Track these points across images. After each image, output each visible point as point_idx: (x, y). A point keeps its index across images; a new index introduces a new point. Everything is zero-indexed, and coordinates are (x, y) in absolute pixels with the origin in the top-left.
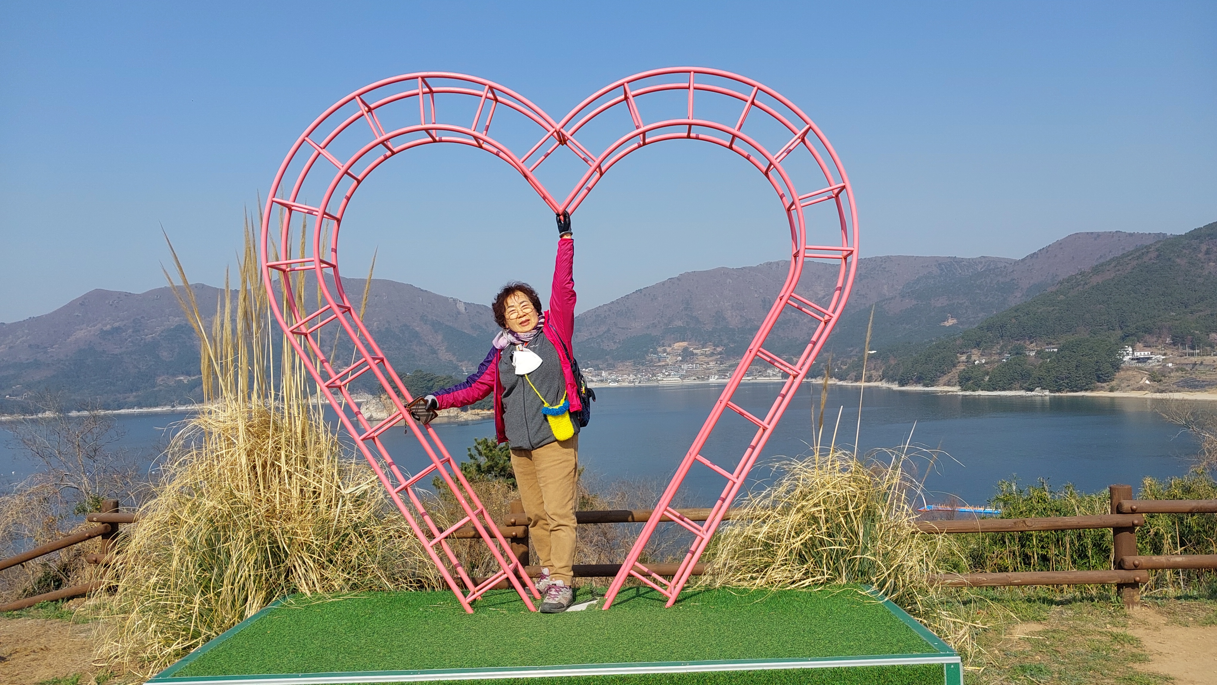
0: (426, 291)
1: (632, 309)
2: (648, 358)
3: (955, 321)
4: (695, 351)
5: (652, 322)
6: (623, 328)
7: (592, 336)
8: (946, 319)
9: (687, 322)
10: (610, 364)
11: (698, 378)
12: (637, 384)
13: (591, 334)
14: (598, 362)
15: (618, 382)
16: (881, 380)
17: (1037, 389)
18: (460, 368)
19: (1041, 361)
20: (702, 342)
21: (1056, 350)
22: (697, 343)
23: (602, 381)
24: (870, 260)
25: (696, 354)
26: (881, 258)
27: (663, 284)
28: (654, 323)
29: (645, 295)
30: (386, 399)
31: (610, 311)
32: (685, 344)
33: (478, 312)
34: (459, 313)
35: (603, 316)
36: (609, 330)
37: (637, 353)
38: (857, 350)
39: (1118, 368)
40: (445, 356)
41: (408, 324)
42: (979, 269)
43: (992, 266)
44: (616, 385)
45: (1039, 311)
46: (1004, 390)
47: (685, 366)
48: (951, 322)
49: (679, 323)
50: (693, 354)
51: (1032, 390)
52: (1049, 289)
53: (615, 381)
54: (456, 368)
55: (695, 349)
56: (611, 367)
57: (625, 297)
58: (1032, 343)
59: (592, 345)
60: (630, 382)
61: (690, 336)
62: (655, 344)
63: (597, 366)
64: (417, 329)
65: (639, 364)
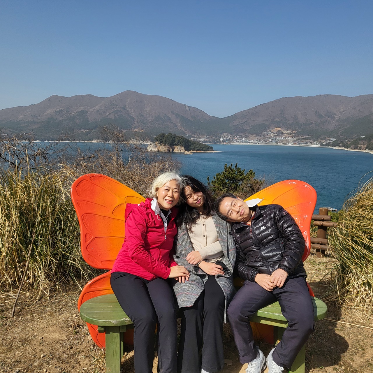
0: (174, 101)
1: (258, 112)
2: (263, 134)
4: (283, 132)
5: (266, 118)
6: (253, 120)
7: (239, 123)
9: (281, 119)
10: (247, 135)
11: (284, 143)
12: (257, 144)
13: (239, 122)
14: (241, 134)
15: (249, 143)
16: (365, 149)
18: (186, 133)
20: (287, 128)
22: (285, 129)
23: (242, 142)
24: (367, 95)
25: (284, 133)
27: (272, 102)
28: (266, 119)
29: (264, 107)
30: (157, 144)
31: (248, 112)
32: (279, 129)
33: (194, 111)
34: (187, 111)
35: (245, 115)
36: (247, 121)
37: (258, 131)
38: (356, 135)
40: (180, 128)
41: (166, 114)
44: (248, 144)
47: (278, 138)
49: (277, 119)
50: (282, 133)
53: (247, 142)
54: (184, 133)
55: (283, 131)
56: (246, 137)
59: (240, 127)
60: (254, 143)
61: (282, 125)
62: (266, 128)
63: (241, 136)
64: (170, 116)
65: (259, 136)
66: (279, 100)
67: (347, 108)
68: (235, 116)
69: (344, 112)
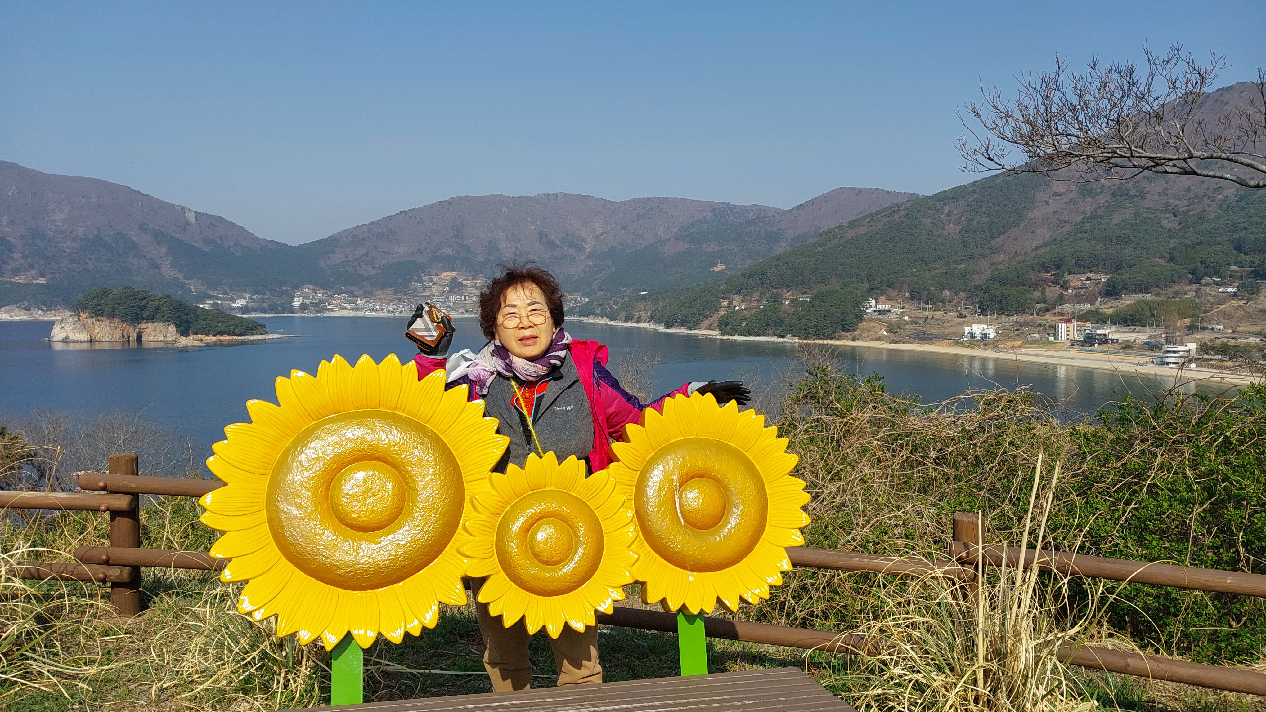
0: (147, 195)
1: (395, 232)
2: (411, 287)
3: (723, 267)
4: (465, 282)
5: (417, 248)
6: (384, 252)
7: (347, 260)
8: (715, 265)
9: (457, 250)
10: (368, 291)
11: (466, 311)
12: (397, 314)
13: (347, 257)
14: (354, 288)
15: (375, 311)
16: (649, 322)
17: (788, 336)
18: (188, 286)
19: (794, 309)
20: (472, 274)
21: (808, 299)
22: (467, 274)
23: (357, 309)
24: (648, 199)
25: (466, 285)
26: (659, 198)
27: (432, 206)
28: (419, 249)
29: (410, 217)
30: (86, 318)
32: (454, 274)
33: (211, 224)
34: (188, 223)
35: (361, 237)
36: (367, 253)
37: (400, 281)
38: (631, 290)
39: (861, 319)
40: (169, 271)
41: (123, 232)
42: (750, 216)
43: (762, 215)
44: (372, 314)
45: (797, 261)
46: (759, 335)
47: (452, 298)
48: (719, 268)
49: (448, 251)
50: (461, 285)
51: (783, 337)
52: (809, 241)
53: (372, 310)
54: (182, 286)
55: (464, 280)
56: (368, 295)
57: (387, 218)
58: (788, 291)
59: (348, 269)
60: (389, 312)
61: (459, 266)
62: (420, 272)
63: (353, 292)
64: (135, 239)
65: (400, 292)
66: (449, 203)
67: (610, 228)
68: (332, 243)
69: (602, 235)
